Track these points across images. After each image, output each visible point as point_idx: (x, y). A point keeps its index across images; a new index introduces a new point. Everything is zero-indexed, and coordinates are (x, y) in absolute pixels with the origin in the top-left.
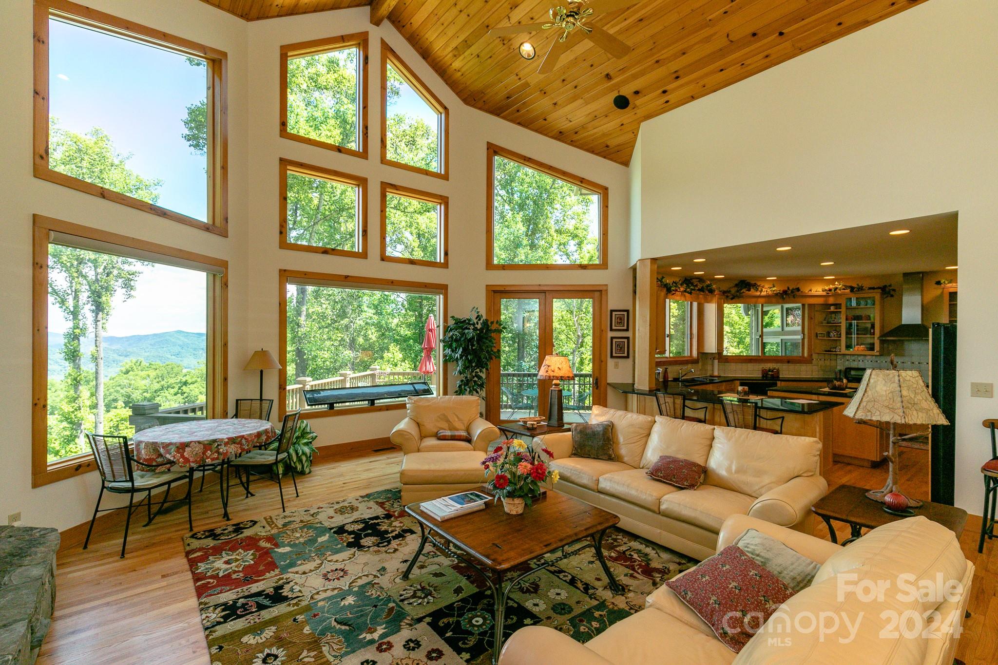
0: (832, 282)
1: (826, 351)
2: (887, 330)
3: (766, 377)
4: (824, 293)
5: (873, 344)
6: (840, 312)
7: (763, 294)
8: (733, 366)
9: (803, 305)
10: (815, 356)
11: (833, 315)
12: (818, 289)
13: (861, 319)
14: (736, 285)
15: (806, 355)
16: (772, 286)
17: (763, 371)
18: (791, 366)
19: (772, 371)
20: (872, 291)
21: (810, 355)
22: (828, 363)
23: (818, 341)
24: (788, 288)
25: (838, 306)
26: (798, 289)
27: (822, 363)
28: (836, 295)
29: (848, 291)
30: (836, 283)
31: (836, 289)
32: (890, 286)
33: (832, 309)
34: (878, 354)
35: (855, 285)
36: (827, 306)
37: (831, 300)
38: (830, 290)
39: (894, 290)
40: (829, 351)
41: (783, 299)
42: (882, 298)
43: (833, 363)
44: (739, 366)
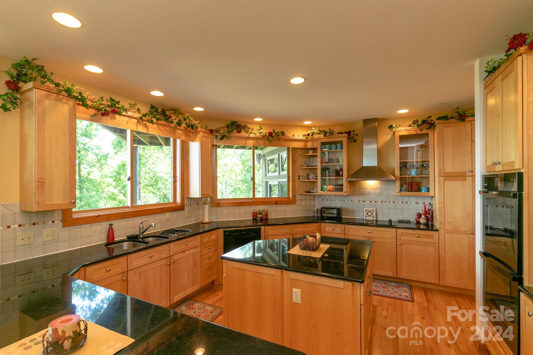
0: (310, 127)
1: (306, 192)
2: (353, 172)
3: (256, 219)
4: (304, 138)
5: (342, 185)
6: (317, 155)
7: (252, 135)
8: (225, 210)
9: (288, 149)
10: (298, 197)
11: (312, 159)
12: (299, 134)
13: (333, 163)
14: (228, 126)
15: (291, 196)
16: (259, 128)
17: (253, 214)
18: (279, 208)
19: (261, 214)
20: (341, 135)
21: (294, 196)
22: (308, 202)
23: (300, 183)
24: (274, 131)
25: (314, 149)
26: (283, 133)
27: (303, 203)
28: (313, 140)
29: (322, 136)
30: (313, 128)
31: (313, 134)
32: (354, 131)
33: (311, 153)
34: (345, 194)
35: (328, 131)
36: (306, 149)
37: (310, 145)
38: (308, 135)
39: (357, 135)
40: (309, 192)
41: (270, 141)
42: (348, 143)
43: (312, 202)
44: (231, 209)
